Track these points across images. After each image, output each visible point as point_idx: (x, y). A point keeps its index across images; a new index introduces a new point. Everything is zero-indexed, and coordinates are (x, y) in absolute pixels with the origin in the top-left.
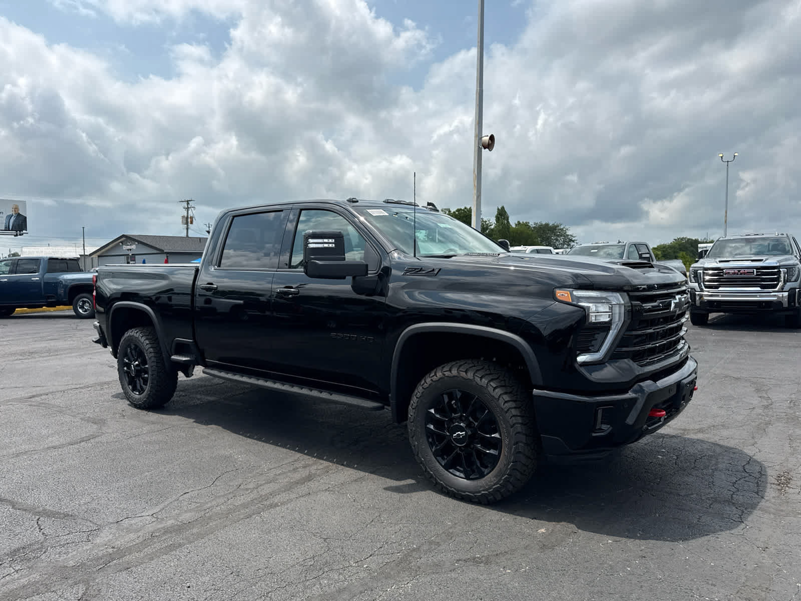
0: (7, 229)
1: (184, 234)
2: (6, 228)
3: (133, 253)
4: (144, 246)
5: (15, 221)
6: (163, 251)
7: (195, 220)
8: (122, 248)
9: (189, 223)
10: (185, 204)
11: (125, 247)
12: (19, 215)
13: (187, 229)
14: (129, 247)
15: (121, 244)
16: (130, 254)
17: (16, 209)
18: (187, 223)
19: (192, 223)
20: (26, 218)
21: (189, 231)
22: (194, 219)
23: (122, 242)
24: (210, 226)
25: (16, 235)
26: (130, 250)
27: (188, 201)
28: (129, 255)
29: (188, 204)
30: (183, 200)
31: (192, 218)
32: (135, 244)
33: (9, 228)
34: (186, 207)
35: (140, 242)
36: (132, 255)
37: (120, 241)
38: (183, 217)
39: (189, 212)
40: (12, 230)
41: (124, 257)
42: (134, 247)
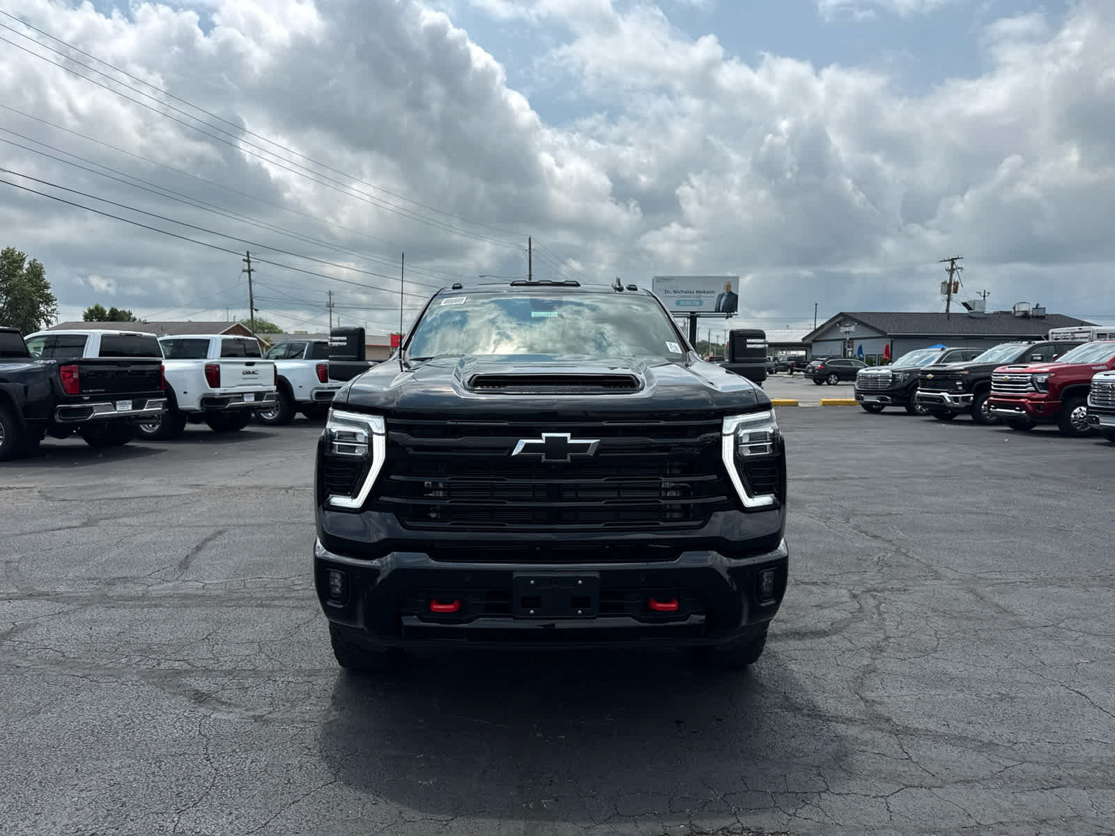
0: (718, 310)
1: (943, 310)
2: (716, 309)
3: (851, 337)
4: (865, 328)
5: (726, 301)
6: (885, 333)
7: (962, 286)
8: (839, 331)
9: (952, 292)
10: (949, 265)
11: (843, 329)
12: (731, 294)
13: (948, 301)
14: (847, 329)
15: (838, 325)
16: (848, 339)
17: (728, 286)
18: (949, 293)
19: (955, 291)
20: (737, 296)
21: (951, 302)
22: (960, 285)
23: (839, 323)
24: (986, 294)
25: (727, 318)
26: (848, 332)
27: (952, 260)
28: (846, 339)
29: (953, 263)
30: (946, 259)
31: (956, 284)
32: (854, 324)
33: (719, 309)
34: (950, 268)
35: (860, 323)
36: (851, 339)
37: (837, 320)
38: (944, 283)
39: (954, 275)
40: (722, 312)
41: (840, 342)
42: (852, 329)
